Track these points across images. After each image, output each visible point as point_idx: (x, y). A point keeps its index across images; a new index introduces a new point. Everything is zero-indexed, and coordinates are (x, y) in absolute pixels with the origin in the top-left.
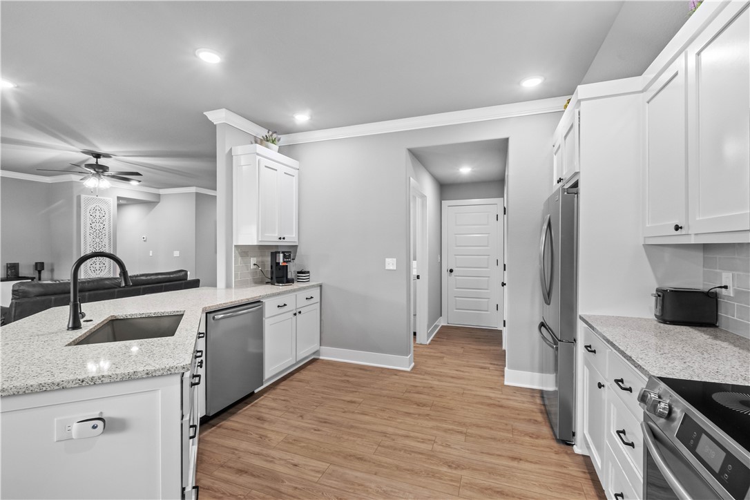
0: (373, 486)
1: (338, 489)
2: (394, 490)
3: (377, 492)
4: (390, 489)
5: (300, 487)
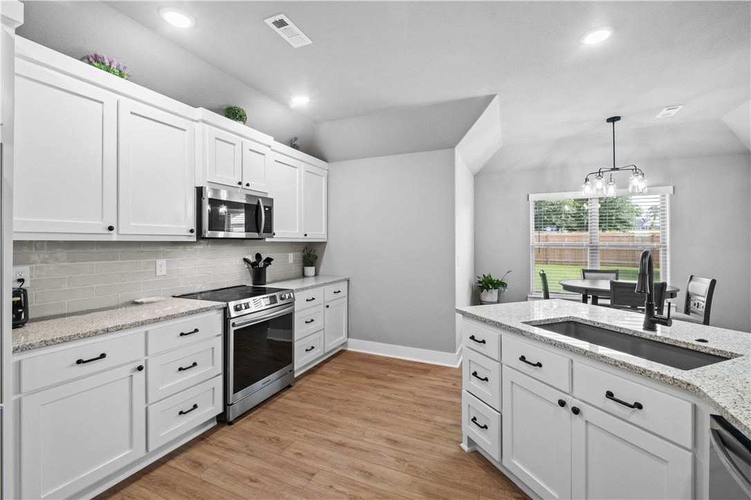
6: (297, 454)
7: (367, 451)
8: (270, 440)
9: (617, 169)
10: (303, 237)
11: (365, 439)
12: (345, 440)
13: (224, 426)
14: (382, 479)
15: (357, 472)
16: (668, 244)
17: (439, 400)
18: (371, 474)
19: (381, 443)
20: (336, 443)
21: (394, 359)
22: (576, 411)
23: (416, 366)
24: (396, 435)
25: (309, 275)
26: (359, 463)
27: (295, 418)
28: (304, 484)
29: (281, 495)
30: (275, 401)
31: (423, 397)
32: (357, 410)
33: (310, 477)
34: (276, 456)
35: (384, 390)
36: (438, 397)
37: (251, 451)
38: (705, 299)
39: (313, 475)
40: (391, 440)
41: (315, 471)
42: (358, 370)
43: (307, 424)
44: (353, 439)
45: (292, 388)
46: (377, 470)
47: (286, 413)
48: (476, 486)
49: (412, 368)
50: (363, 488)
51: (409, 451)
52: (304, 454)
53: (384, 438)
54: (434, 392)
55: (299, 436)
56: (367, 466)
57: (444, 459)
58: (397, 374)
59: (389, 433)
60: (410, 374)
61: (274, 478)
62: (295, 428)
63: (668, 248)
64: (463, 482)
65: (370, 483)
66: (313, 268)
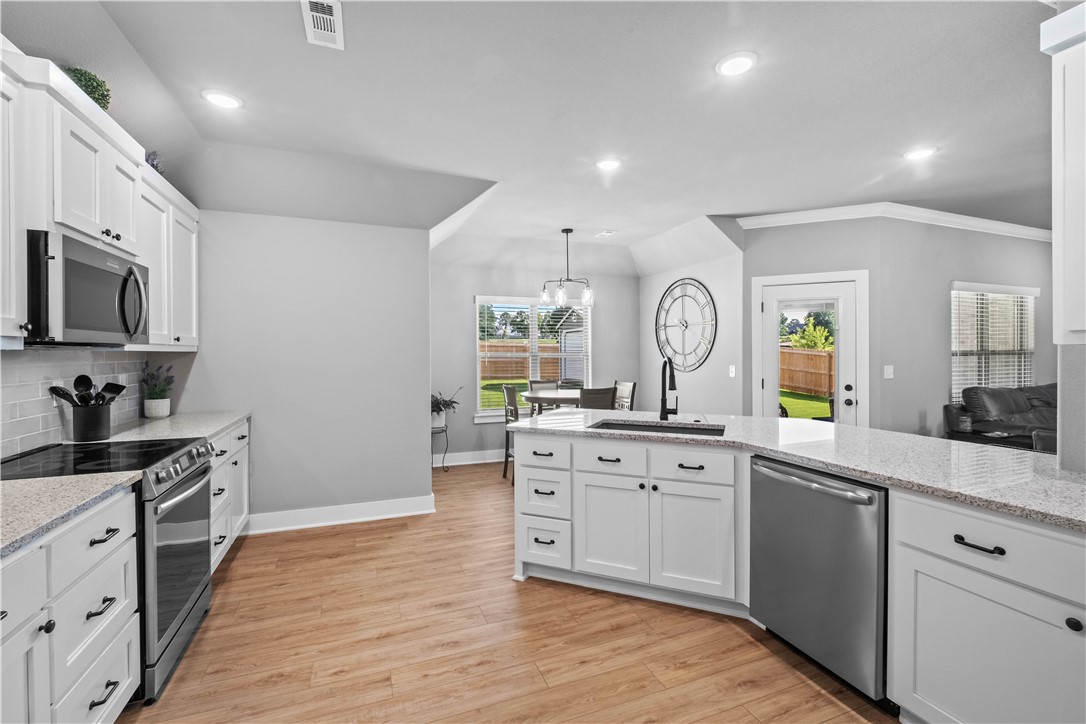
0: (468, 695)
1: (504, 669)
2: (437, 705)
3: (456, 691)
4: (444, 703)
5: (543, 649)
6: (336, 673)
7: (427, 627)
8: (268, 681)
9: (571, 280)
10: (173, 342)
11: (409, 618)
12: (385, 630)
13: (139, 711)
14: (473, 640)
15: (439, 649)
16: (590, 354)
17: (449, 549)
18: (457, 643)
19: (433, 612)
20: (378, 638)
21: (343, 525)
22: (655, 488)
23: (381, 525)
24: (443, 598)
25: (161, 415)
26: (431, 641)
27: (276, 643)
28: (390, 692)
29: (372, 718)
30: (201, 640)
31: (430, 553)
32: (361, 596)
33: (388, 683)
34: (307, 691)
35: (371, 562)
36: (446, 547)
37: (253, 708)
38: (629, 400)
39: (388, 679)
40: (441, 605)
41: (387, 675)
42: (303, 554)
43: (306, 640)
44: (393, 624)
45: (211, 613)
46: (456, 636)
47: (247, 644)
48: (556, 601)
49: (381, 528)
50: (461, 657)
51: (470, 605)
52: (346, 668)
53: (431, 607)
54: (435, 544)
55: (312, 657)
56: (445, 638)
57: (510, 596)
58: (368, 541)
59: (434, 600)
60: (387, 535)
61: (338, 711)
62: (292, 652)
63: (590, 358)
64: (544, 604)
65: (463, 649)
66: (167, 402)
